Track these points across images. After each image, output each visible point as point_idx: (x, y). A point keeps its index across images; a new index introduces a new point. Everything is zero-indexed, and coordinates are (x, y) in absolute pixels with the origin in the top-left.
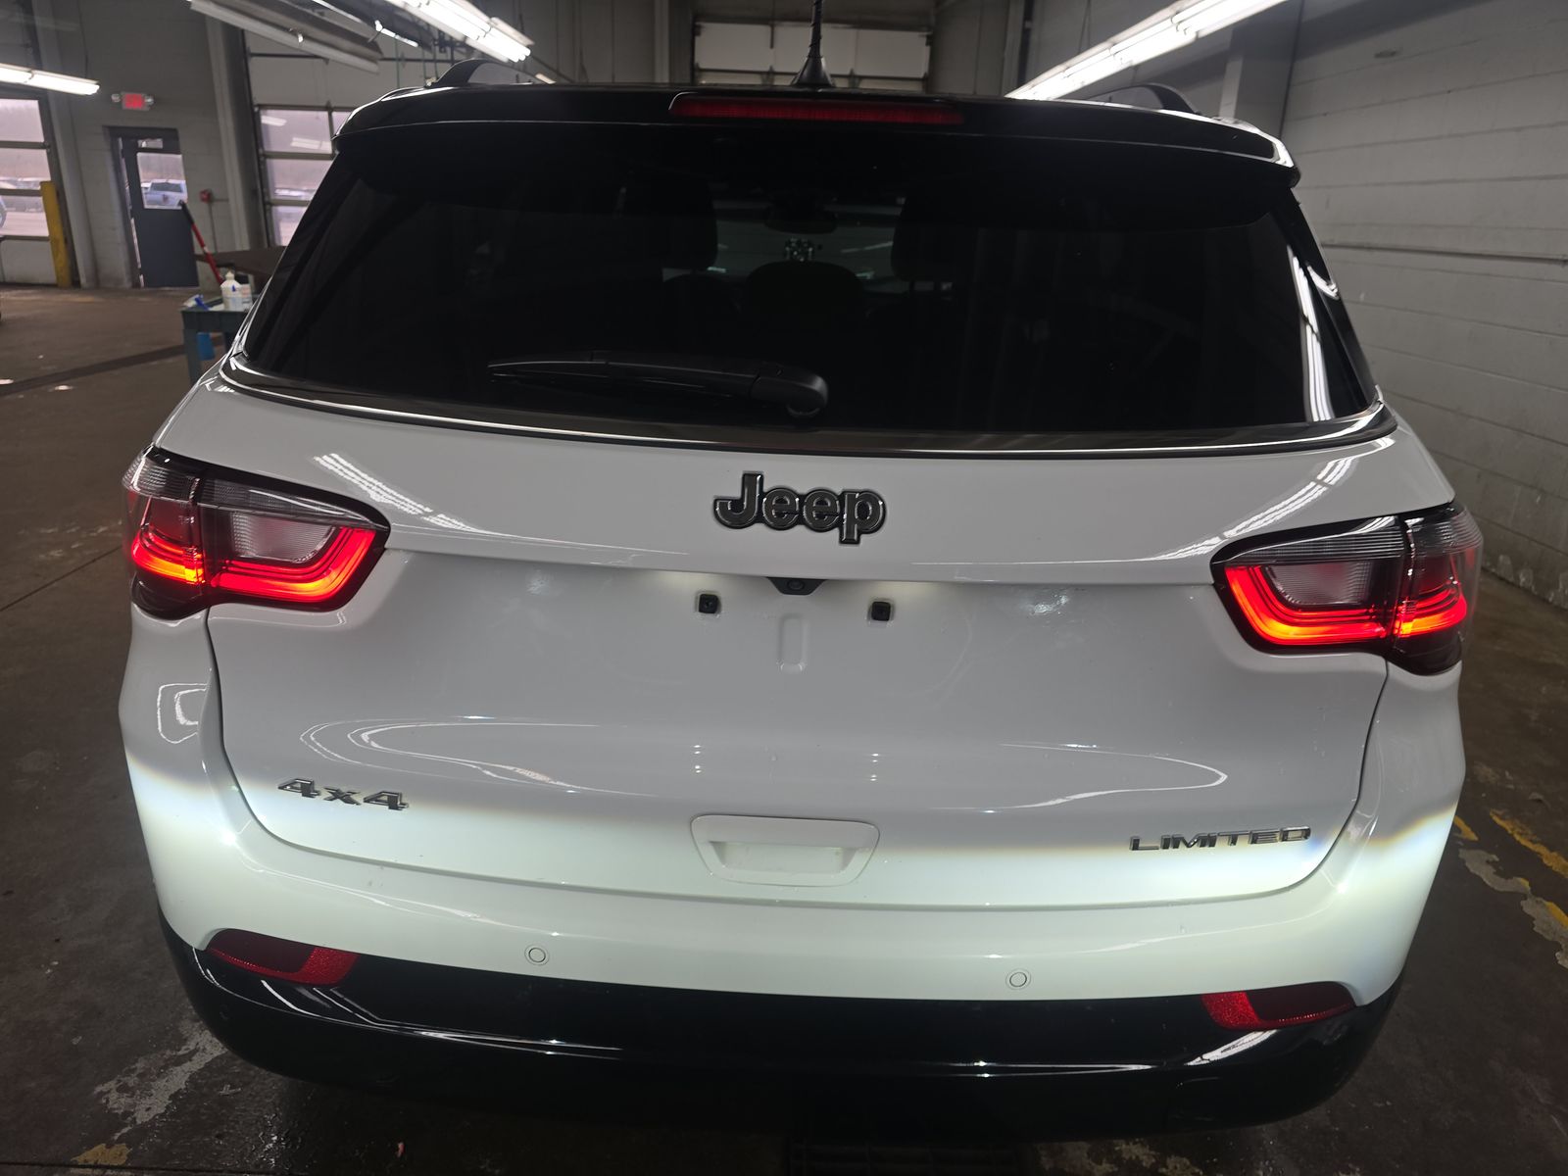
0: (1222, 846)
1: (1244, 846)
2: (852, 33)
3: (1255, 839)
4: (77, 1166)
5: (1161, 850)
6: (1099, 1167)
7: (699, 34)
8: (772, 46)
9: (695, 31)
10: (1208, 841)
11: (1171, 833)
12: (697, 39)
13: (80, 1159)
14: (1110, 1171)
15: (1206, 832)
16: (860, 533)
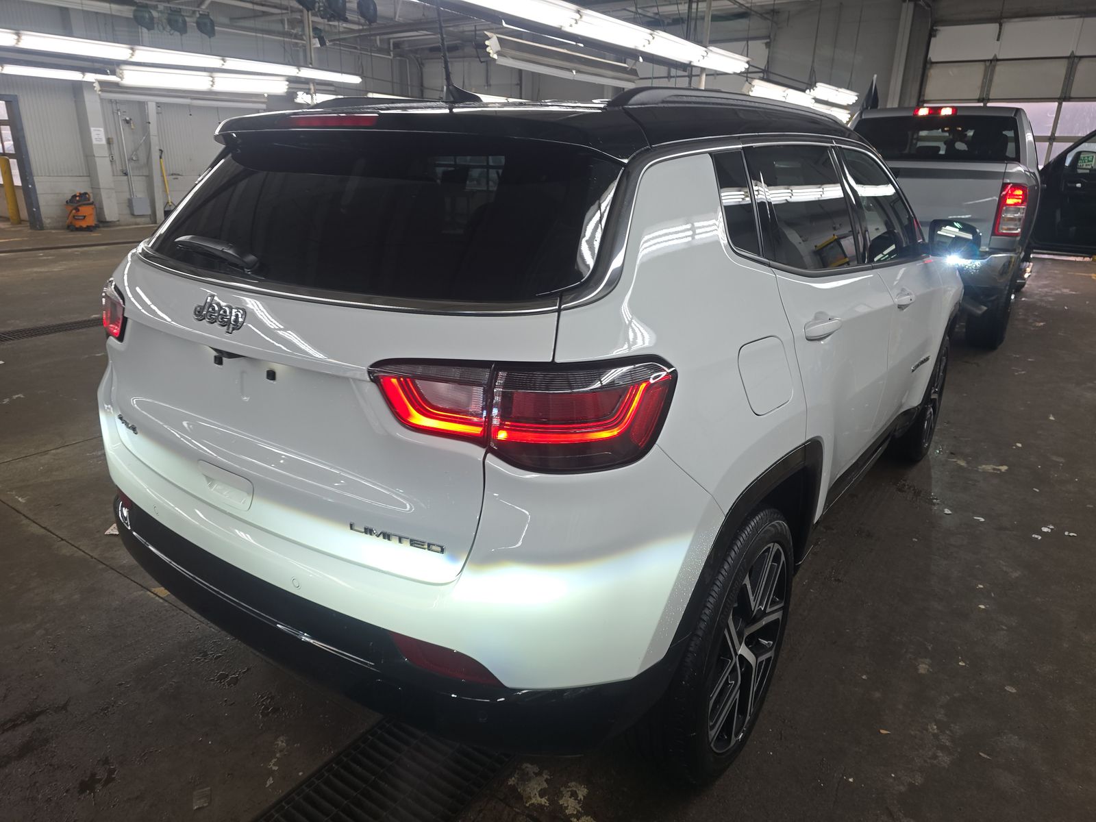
0: (395, 542)
1: (406, 546)
2: (1077, 22)
3: (413, 543)
4: (150, 591)
5: (364, 534)
6: (539, 799)
7: (935, 36)
8: (998, 40)
9: (932, 34)
10: (387, 536)
11: (370, 526)
12: (933, 40)
13: (153, 590)
14: (543, 803)
15: (388, 531)
16: (233, 329)
